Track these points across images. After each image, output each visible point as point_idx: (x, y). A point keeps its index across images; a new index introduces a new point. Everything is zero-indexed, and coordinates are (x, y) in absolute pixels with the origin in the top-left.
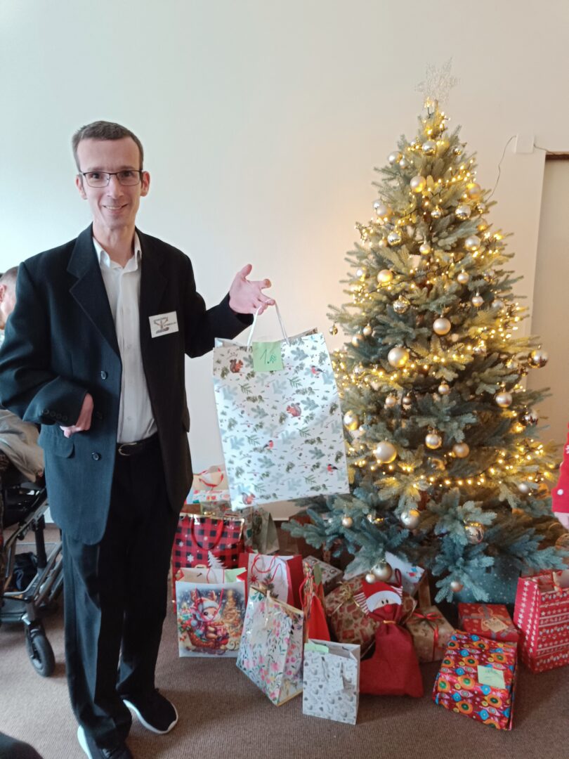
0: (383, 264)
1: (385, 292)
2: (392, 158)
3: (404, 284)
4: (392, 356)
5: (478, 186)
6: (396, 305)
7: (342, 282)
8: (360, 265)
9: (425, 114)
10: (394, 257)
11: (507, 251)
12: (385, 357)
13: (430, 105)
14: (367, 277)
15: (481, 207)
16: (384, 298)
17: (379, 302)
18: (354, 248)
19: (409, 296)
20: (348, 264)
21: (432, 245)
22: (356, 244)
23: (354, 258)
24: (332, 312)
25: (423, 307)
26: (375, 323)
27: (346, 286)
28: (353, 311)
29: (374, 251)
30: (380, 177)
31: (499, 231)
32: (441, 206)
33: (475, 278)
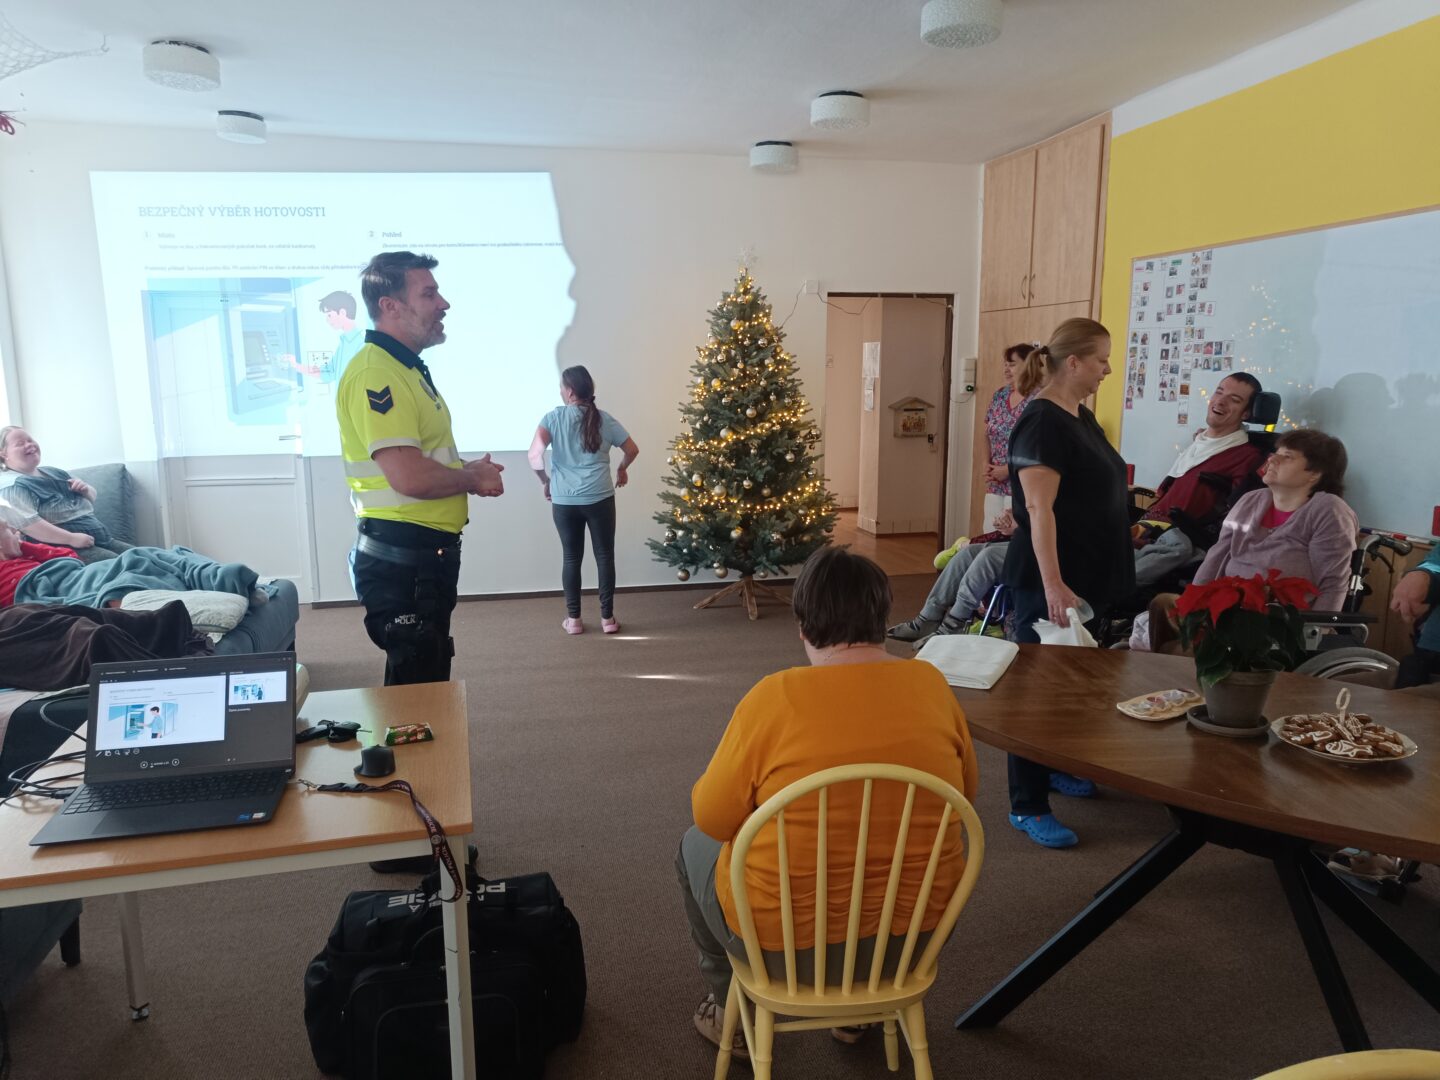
0: (715, 375)
1: (716, 392)
2: (718, 304)
3: (727, 388)
4: (723, 433)
5: (772, 326)
6: (723, 401)
7: (688, 386)
8: (699, 375)
9: (739, 277)
10: (721, 371)
11: (794, 366)
12: (718, 433)
13: (742, 271)
14: (705, 384)
15: (776, 338)
16: (717, 397)
17: (713, 399)
18: (696, 364)
19: (731, 395)
20: (692, 375)
21: (745, 363)
22: (697, 361)
23: (696, 370)
24: (683, 408)
25: (740, 402)
26: (711, 413)
27: (691, 389)
28: (697, 406)
29: (709, 365)
30: (711, 317)
31: (788, 354)
32: (749, 338)
33: (772, 384)
